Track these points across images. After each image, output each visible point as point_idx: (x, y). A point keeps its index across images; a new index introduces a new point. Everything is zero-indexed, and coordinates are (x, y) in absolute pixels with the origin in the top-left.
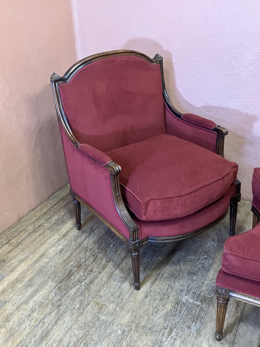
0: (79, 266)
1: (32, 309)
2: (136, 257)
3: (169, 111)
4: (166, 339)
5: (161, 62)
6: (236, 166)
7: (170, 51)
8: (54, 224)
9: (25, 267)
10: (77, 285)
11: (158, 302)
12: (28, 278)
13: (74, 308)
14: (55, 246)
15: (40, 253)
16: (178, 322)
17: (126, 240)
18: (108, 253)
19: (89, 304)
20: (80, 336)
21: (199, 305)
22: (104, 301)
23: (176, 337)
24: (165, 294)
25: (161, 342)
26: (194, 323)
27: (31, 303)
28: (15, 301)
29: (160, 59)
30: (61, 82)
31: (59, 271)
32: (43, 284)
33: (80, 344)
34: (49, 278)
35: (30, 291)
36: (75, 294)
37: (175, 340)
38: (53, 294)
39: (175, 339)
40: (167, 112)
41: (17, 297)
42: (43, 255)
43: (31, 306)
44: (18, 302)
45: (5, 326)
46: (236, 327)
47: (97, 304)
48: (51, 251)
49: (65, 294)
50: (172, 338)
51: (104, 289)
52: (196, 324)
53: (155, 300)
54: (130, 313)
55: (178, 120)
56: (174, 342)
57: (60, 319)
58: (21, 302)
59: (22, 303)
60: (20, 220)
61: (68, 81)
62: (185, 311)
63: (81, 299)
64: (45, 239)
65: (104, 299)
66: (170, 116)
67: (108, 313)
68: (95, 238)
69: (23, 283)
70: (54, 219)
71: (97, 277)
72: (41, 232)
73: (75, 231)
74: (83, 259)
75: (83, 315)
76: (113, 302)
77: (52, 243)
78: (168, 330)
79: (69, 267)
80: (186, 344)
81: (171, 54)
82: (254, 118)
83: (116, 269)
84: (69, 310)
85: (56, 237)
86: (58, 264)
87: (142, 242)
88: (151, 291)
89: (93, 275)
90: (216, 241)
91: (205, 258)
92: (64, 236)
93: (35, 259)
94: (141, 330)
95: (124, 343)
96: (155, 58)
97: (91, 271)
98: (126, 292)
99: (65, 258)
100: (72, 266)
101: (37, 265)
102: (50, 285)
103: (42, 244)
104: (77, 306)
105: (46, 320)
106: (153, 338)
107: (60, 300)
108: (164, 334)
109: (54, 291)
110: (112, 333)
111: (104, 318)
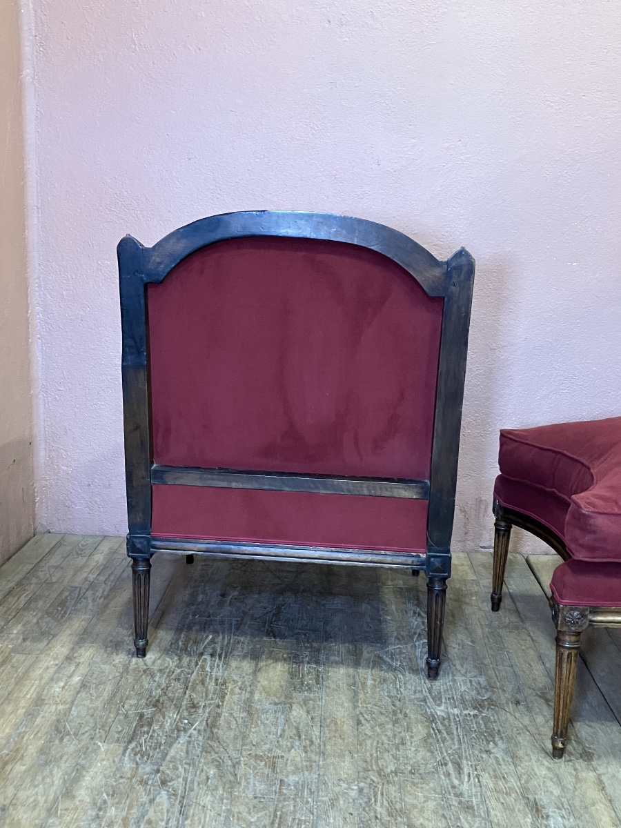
0: (156, 704)
1: (95, 804)
4: (460, 780)
8: (25, 640)
10: (178, 737)
11: (390, 726)
12: (32, 750)
13: (208, 778)
14: (59, 679)
15: (28, 696)
16: (460, 748)
18: (208, 669)
19: (238, 763)
20: (267, 823)
21: (476, 715)
22: (270, 750)
23: (475, 773)
24: (394, 712)
25: (454, 787)
26: (491, 743)
27: (83, 793)
28: (32, 799)
31: (110, 720)
32: (87, 752)
34: (92, 739)
35: (57, 776)
36: (187, 752)
37: (478, 778)
38: (128, 765)
39: (478, 776)
41: (30, 792)
42: (39, 702)
43: (88, 799)
44: (42, 800)
47: (258, 757)
48: (57, 690)
49: (163, 759)
50: (469, 776)
51: (253, 730)
52: (496, 745)
53: (382, 725)
54: (348, 758)
56: (479, 781)
57: (188, 805)
58: (51, 797)
59: (56, 800)
62: (457, 728)
63: (209, 758)
64: (21, 670)
65: (268, 746)
67: (297, 768)
69: (28, 761)
70: (15, 632)
71: (219, 715)
74: (156, 689)
75: (239, 783)
76: (293, 747)
77: (47, 676)
78: (451, 766)
79: (130, 709)
80: (504, 778)
84: (196, 784)
85: (49, 662)
86: (96, 709)
89: (204, 712)
92: (70, 658)
93: (21, 711)
94: (396, 779)
95: (379, 809)
97: (194, 706)
98: (307, 725)
99: (106, 695)
100: (136, 706)
101: (38, 721)
102: (107, 751)
103: (20, 681)
104: (212, 772)
105: (151, 814)
106: (431, 785)
107: (158, 771)
108: (449, 774)
109: (127, 758)
110: (336, 799)
111: (296, 778)
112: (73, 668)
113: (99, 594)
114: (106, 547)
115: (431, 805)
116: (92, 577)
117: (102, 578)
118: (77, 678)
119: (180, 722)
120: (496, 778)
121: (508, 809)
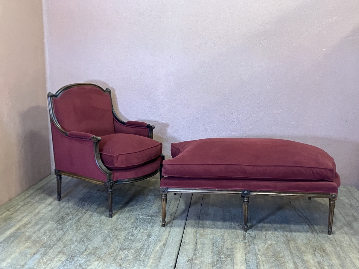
0: (68, 215)
1: (44, 232)
2: (110, 193)
3: (116, 121)
4: (135, 230)
5: (110, 92)
6: (161, 144)
7: (114, 87)
8: (39, 200)
9: (29, 219)
10: (70, 221)
11: (125, 220)
12: (33, 222)
14: (45, 209)
15: (36, 212)
16: (140, 225)
17: (103, 183)
18: (85, 207)
19: (82, 226)
20: (83, 237)
21: (149, 218)
22: (91, 224)
24: (128, 217)
27: (42, 231)
29: (109, 91)
30: (54, 97)
31: (54, 217)
32: (46, 223)
33: (84, 239)
34: (48, 221)
35: (38, 227)
36: (71, 224)
37: (140, 230)
40: (115, 122)
41: (30, 230)
42: (38, 213)
44: (32, 231)
45: (29, 240)
46: (172, 222)
47: (88, 225)
48: (44, 211)
49: (64, 225)
50: (138, 230)
51: (89, 220)
52: (150, 224)
53: (123, 220)
54: (110, 226)
55: (123, 126)
57: (66, 233)
59: (36, 231)
60: (10, 200)
61: (58, 97)
62: (142, 221)
63: (76, 225)
64: (36, 207)
66: (118, 125)
68: (73, 203)
69: (31, 225)
70: (37, 198)
71: (83, 217)
72: (30, 204)
73: (57, 202)
74: (69, 211)
75: (80, 230)
76: (97, 223)
77: (42, 208)
78: (135, 228)
79: (61, 215)
80: (146, 230)
81: (115, 90)
82: (167, 125)
83: (94, 213)
84: (70, 230)
85: (44, 205)
86: (52, 215)
87: (114, 183)
88: (120, 217)
89: (78, 217)
90: (153, 196)
91: (148, 203)
92: (49, 204)
93: (33, 215)
94: (119, 230)
96: (106, 90)
97: (77, 215)
98: (104, 219)
99: (56, 212)
100: (62, 215)
101: (37, 217)
102: (51, 224)
103: (35, 209)
105: (57, 234)
106: (127, 231)
107: (62, 227)
108: (133, 229)
109: (55, 225)
110: (102, 233)
111: (94, 229)
112: (49, 207)
115: (124, 235)
118: (49, 209)
119: (72, 218)
120: (144, 230)
121: (142, 236)
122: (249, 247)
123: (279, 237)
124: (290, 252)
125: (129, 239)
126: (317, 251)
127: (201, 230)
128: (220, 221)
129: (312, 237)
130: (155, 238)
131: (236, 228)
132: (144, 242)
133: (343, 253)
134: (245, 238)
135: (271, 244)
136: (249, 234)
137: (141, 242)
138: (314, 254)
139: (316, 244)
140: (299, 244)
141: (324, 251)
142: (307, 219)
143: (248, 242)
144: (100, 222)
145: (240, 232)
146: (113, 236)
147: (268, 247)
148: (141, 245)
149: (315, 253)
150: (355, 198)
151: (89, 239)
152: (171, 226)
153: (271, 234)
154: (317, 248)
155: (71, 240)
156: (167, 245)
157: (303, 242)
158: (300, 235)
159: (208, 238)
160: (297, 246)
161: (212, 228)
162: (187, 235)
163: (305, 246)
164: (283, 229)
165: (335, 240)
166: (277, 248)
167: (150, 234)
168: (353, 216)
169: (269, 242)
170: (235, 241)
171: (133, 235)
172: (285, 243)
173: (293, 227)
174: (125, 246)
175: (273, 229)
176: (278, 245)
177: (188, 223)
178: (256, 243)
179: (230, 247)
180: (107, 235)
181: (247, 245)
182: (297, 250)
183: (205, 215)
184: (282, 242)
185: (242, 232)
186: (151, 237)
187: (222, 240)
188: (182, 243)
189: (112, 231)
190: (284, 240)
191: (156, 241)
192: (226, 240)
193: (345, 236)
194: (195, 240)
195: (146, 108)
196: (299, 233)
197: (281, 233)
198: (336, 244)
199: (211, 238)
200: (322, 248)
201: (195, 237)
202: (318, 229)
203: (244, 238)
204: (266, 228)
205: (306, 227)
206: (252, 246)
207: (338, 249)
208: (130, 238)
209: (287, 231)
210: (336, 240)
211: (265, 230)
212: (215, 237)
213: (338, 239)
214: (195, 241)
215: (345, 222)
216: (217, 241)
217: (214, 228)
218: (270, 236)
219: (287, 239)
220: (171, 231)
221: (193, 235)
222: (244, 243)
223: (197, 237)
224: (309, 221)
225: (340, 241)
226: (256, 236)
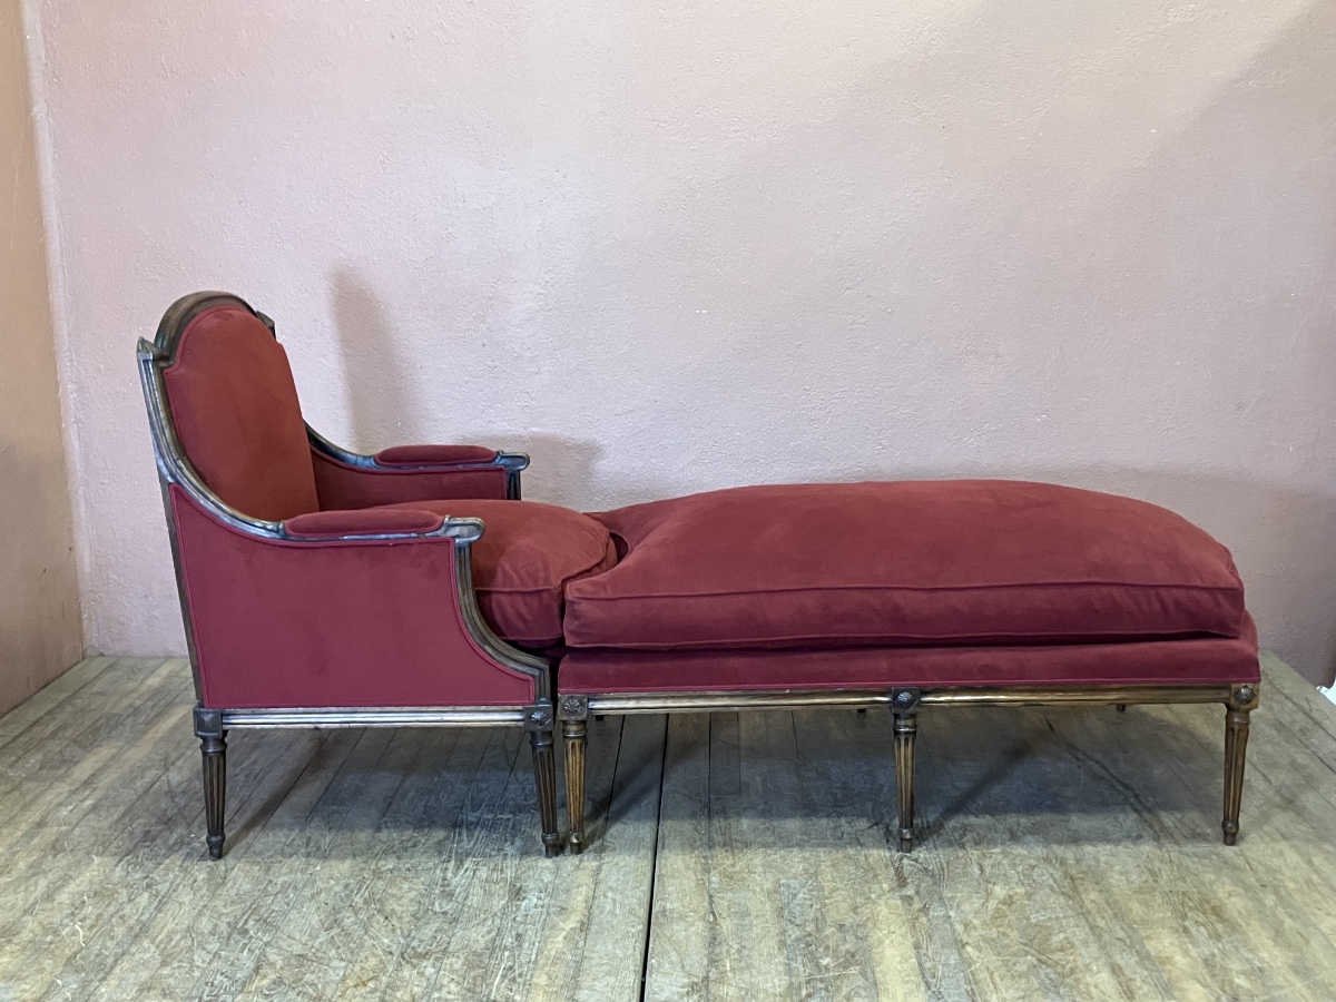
0: (168, 823)
1: (73, 904)
4: (455, 874)
8: (41, 768)
10: (179, 849)
11: (410, 832)
12: (22, 865)
13: (196, 881)
14: (69, 804)
15: (31, 820)
16: (472, 848)
19: (233, 868)
20: (239, 913)
21: (509, 819)
22: (271, 857)
23: (475, 867)
25: (444, 879)
26: (508, 842)
27: (64, 897)
31: (113, 838)
32: (77, 866)
33: (246, 922)
34: (88, 854)
35: (43, 883)
36: (183, 861)
37: (474, 871)
38: (118, 874)
41: (12, 898)
42: (41, 824)
43: (67, 901)
44: (20, 903)
45: (9, 942)
46: (601, 829)
47: (256, 863)
48: (64, 813)
49: (155, 868)
50: (466, 871)
51: (261, 840)
52: (512, 843)
56: (474, 874)
57: (167, 903)
58: (31, 900)
59: (35, 903)
64: (29, 797)
67: (290, 871)
68: (186, 773)
69: (14, 875)
70: (32, 761)
74: (172, 809)
75: (226, 884)
77: (56, 801)
78: (453, 863)
79: (137, 828)
80: (502, 870)
84: (181, 886)
85: (63, 788)
86: (100, 828)
92: (86, 784)
93: (19, 833)
94: (389, 875)
99: (116, 816)
100: (145, 825)
101: (36, 841)
102: (100, 864)
103: (25, 808)
104: (202, 876)
105: (127, 910)
106: (423, 879)
107: (147, 877)
108: (447, 869)
109: (118, 869)
110: (319, 893)
111: (286, 878)
112: (87, 792)
113: (141, 720)
114: (165, 670)
115: (412, 894)
116: (138, 703)
117: (150, 704)
118: (89, 802)
119: (188, 835)
120: (494, 870)
121: (489, 894)
122: (927, 915)
123: (1033, 867)
124: (1087, 930)
125: (435, 913)
126: (1190, 915)
127: (723, 859)
128: (793, 816)
129: (1161, 861)
130: (540, 903)
131: (862, 841)
132: (498, 921)
133: (1290, 916)
134: (902, 882)
135: (1010, 897)
136: (916, 860)
137: (485, 920)
138: (1181, 930)
139: (1181, 886)
140: (1116, 890)
141: (1217, 912)
142: (1127, 787)
143: (917, 893)
144: (308, 845)
145: (880, 855)
146: (366, 902)
147: (997, 910)
148: (489, 932)
149: (1187, 924)
150: (1287, 697)
151: (265, 921)
152: (602, 850)
153: (1000, 857)
154: (1191, 904)
155: (189, 930)
156: (594, 928)
157: (1127, 880)
158: (1113, 856)
159: (758, 889)
160: (1110, 901)
161: (766, 845)
162: (671, 881)
163: (1141, 896)
164: (1043, 834)
165: (1248, 867)
166: (1037, 912)
167: (518, 885)
168: (1295, 766)
169: (1000, 891)
170: (864, 893)
171: (449, 896)
172: (1064, 890)
173: (1078, 822)
174: (421, 941)
175: (1007, 836)
176: (1035, 901)
177: (666, 832)
178: (949, 895)
179: (850, 920)
180: (342, 901)
181: (917, 905)
182: (1115, 915)
183: (732, 794)
184: (1052, 889)
185: (888, 854)
186: (525, 898)
187: (812, 890)
188: (657, 917)
189: (361, 882)
190: (1057, 876)
191: (548, 914)
192: (830, 893)
193: (1284, 846)
194: (707, 898)
195: (467, 379)
196: (1108, 847)
197: (1040, 851)
198: (1258, 880)
199: (768, 885)
200: (1209, 902)
201: (702, 885)
202: (1176, 827)
203: (898, 879)
204: (978, 834)
205: (1129, 820)
206: (937, 912)
207: (1270, 900)
208: (437, 909)
209: (1059, 842)
210: (1254, 864)
211: (977, 843)
212: (783, 881)
213: (1260, 863)
214: (706, 904)
215: (1270, 793)
216: (795, 895)
217: (774, 844)
218: (999, 864)
219: (1065, 873)
220: (604, 867)
221: (694, 878)
222: (901, 898)
223: (713, 885)
224: (1136, 796)
225: (1270, 870)
226: (943, 869)
